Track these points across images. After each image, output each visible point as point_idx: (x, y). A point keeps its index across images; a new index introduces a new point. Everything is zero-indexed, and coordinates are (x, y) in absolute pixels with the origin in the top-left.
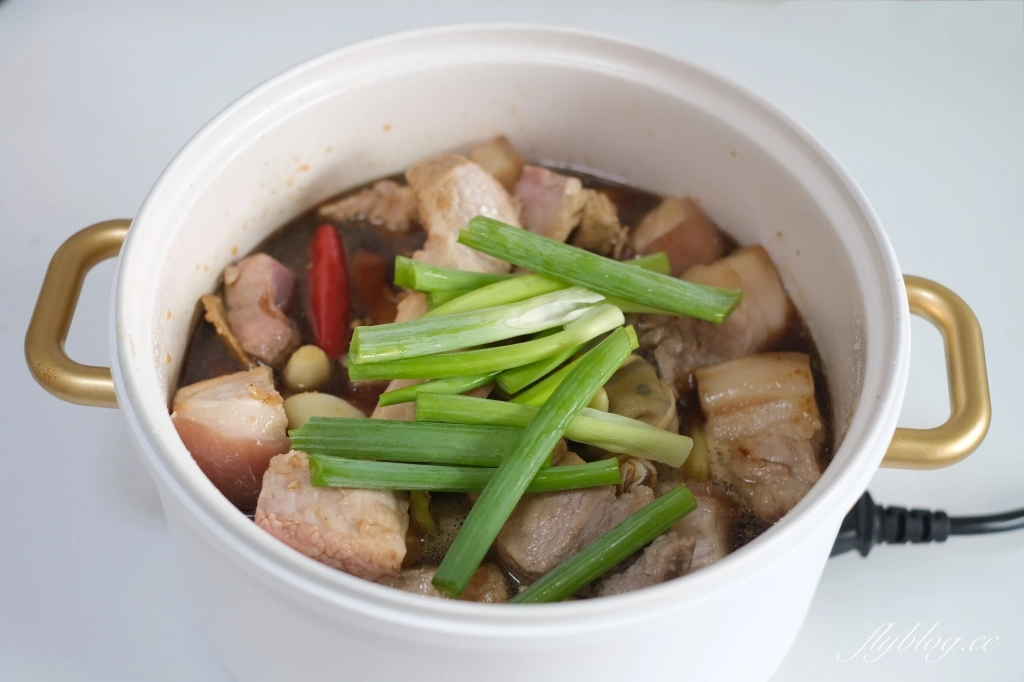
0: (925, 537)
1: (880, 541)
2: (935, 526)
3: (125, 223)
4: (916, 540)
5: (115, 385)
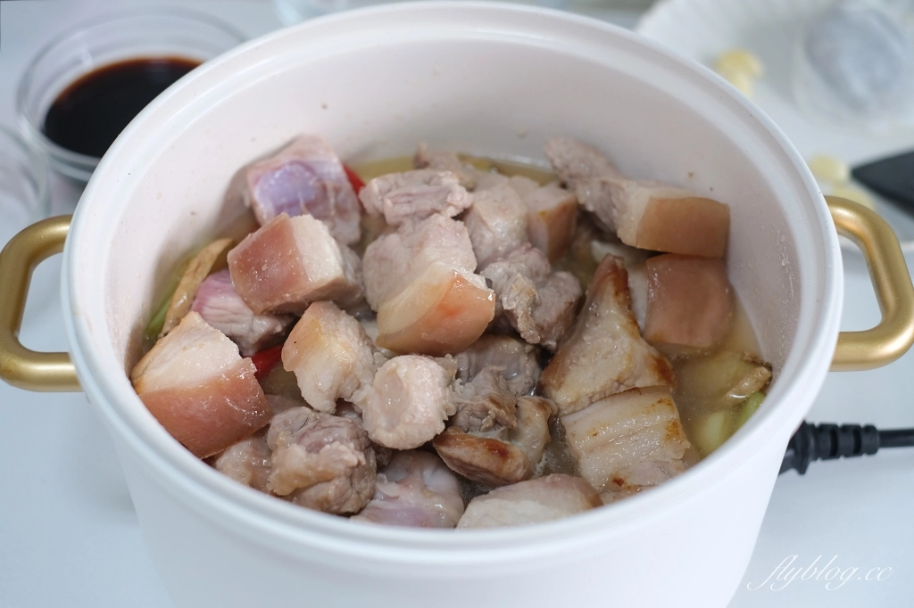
0: (857, 450)
1: (815, 459)
2: (866, 440)
3: (66, 219)
4: (847, 456)
5: (77, 367)
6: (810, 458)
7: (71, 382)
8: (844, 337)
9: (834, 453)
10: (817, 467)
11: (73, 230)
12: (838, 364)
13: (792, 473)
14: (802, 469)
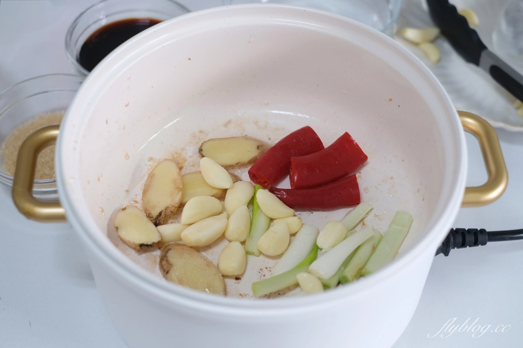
0: (476, 243)
1: (454, 248)
2: (480, 238)
3: (57, 127)
4: (470, 246)
5: (65, 210)
6: (451, 248)
7: (61, 218)
8: (468, 190)
9: (463, 245)
10: (454, 252)
11: (61, 133)
12: (465, 204)
13: (442, 255)
14: (446, 254)
